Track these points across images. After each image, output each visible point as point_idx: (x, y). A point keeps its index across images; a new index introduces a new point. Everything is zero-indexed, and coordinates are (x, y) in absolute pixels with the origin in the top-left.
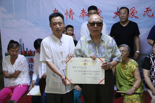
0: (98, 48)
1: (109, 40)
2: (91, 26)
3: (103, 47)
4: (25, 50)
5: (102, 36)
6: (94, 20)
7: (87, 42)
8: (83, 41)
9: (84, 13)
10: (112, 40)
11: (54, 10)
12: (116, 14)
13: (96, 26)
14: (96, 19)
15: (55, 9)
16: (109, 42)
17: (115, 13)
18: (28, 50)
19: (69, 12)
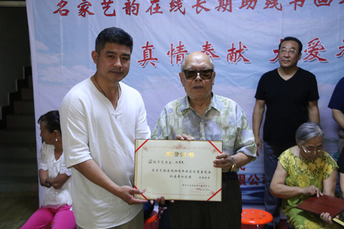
0: (205, 125)
1: (229, 108)
2: (188, 77)
3: (217, 123)
5: (213, 100)
6: (194, 64)
7: (181, 113)
8: (171, 110)
9: (209, 51)
11: (145, 45)
12: (277, 54)
14: (198, 61)
15: (148, 43)
16: (230, 113)
19: (176, 49)
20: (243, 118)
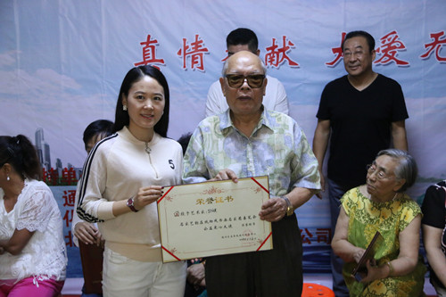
0: (254, 147)
1: (285, 125)
3: (268, 145)
4: (54, 166)
5: (264, 115)
6: (240, 68)
7: (220, 133)
8: (208, 128)
10: (294, 126)
11: (146, 41)
12: (338, 54)
13: (245, 84)
14: (246, 64)
15: (149, 37)
16: (286, 131)
17: (335, 50)
18: (63, 167)
19: (191, 47)
20: (302, 139)
